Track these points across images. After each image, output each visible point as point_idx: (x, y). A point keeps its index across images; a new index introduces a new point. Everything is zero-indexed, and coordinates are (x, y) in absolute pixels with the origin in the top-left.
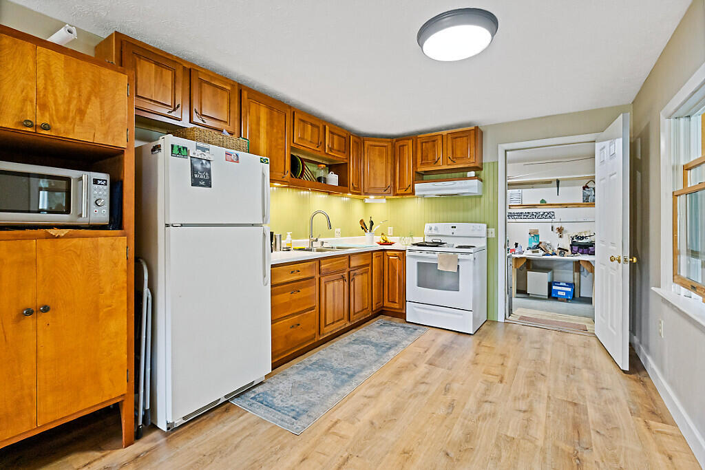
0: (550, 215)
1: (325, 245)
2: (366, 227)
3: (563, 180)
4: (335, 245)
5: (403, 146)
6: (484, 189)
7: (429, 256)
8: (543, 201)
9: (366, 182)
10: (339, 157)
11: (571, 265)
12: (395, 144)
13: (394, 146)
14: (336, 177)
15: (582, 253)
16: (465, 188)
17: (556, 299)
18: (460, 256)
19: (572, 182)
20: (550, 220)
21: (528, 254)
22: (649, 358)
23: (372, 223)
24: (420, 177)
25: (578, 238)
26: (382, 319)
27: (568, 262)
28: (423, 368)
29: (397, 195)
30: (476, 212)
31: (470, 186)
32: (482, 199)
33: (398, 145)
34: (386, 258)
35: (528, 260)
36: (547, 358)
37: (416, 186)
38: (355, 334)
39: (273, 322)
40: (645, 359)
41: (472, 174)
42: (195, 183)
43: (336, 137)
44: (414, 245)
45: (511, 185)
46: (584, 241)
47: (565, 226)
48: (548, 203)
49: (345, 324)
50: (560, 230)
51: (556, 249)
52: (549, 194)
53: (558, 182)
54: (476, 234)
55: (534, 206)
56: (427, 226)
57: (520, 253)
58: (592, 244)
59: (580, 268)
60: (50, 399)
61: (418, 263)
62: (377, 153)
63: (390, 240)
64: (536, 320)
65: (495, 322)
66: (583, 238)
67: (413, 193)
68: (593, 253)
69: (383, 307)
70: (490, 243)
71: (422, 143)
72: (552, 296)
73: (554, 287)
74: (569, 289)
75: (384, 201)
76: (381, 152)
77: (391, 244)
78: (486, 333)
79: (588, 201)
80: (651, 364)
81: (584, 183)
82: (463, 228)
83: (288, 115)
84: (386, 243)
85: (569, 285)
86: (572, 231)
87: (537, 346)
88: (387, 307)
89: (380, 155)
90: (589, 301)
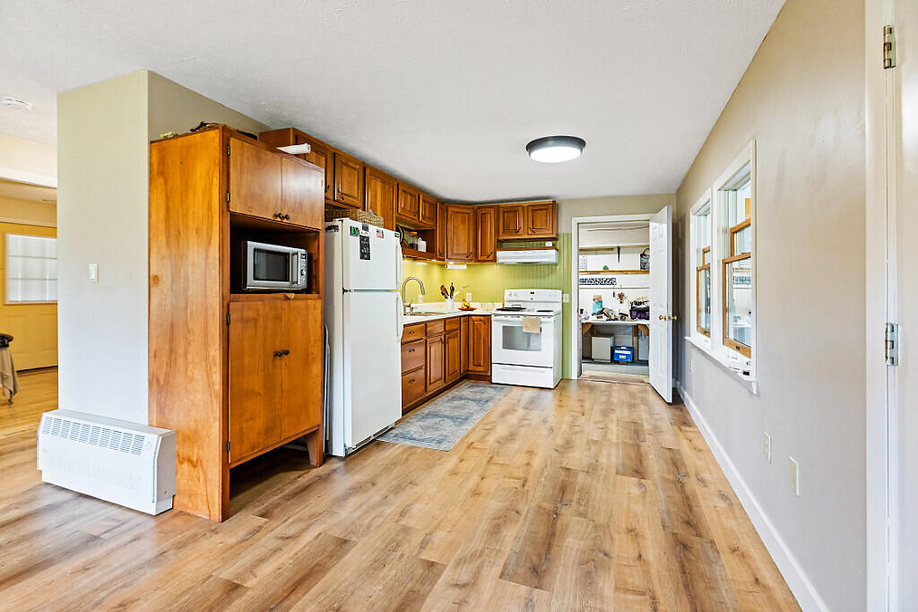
0: (611, 282)
1: (414, 311)
2: (446, 293)
3: (623, 247)
4: (423, 312)
5: (485, 214)
6: (559, 257)
7: (513, 320)
8: (605, 268)
9: (449, 248)
10: (428, 224)
11: (630, 330)
12: (477, 212)
13: (476, 214)
14: (424, 243)
15: (640, 318)
16: (545, 257)
17: (618, 362)
18: (542, 320)
19: (631, 249)
20: (612, 286)
21: (593, 319)
22: (685, 393)
23: (452, 289)
24: (501, 244)
25: (636, 303)
26: (467, 383)
27: (627, 326)
28: (521, 412)
29: (479, 261)
30: (552, 279)
31: (548, 256)
32: (558, 267)
33: (479, 213)
34: (471, 323)
35: (593, 326)
36: (615, 400)
37: (499, 254)
38: (451, 394)
39: (403, 374)
40: (683, 394)
41: (549, 244)
42: (362, 258)
43: (427, 205)
44: (498, 310)
45: (582, 251)
46: (642, 306)
47: (624, 291)
48: (610, 269)
49: (441, 384)
50: (621, 296)
51: (618, 315)
52: (610, 260)
53: (619, 248)
54: (553, 299)
55: (598, 272)
56: (507, 292)
57: (585, 319)
58: (647, 309)
59: (638, 333)
60: (286, 420)
61: (504, 327)
62: (460, 220)
63: (472, 306)
64: (603, 378)
65: (569, 380)
66: (641, 303)
67: (495, 260)
68: (648, 319)
69: (468, 371)
70: (565, 308)
71: (504, 212)
72: (614, 360)
73: (616, 351)
74: (629, 353)
75: (465, 267)
76: (463, 218)
77: (472, 310)
78: (563, 388)
79: (644, 268)
80: (687, 396)
81: (642, 250)
82: (541, 294)
83: (395, 187)
84: (468, 309)
85: (629, 349)
86: (632, 296)
87: (606, 393)
88: (471, 371)
89: (463, 222)
90: (646, 363)
